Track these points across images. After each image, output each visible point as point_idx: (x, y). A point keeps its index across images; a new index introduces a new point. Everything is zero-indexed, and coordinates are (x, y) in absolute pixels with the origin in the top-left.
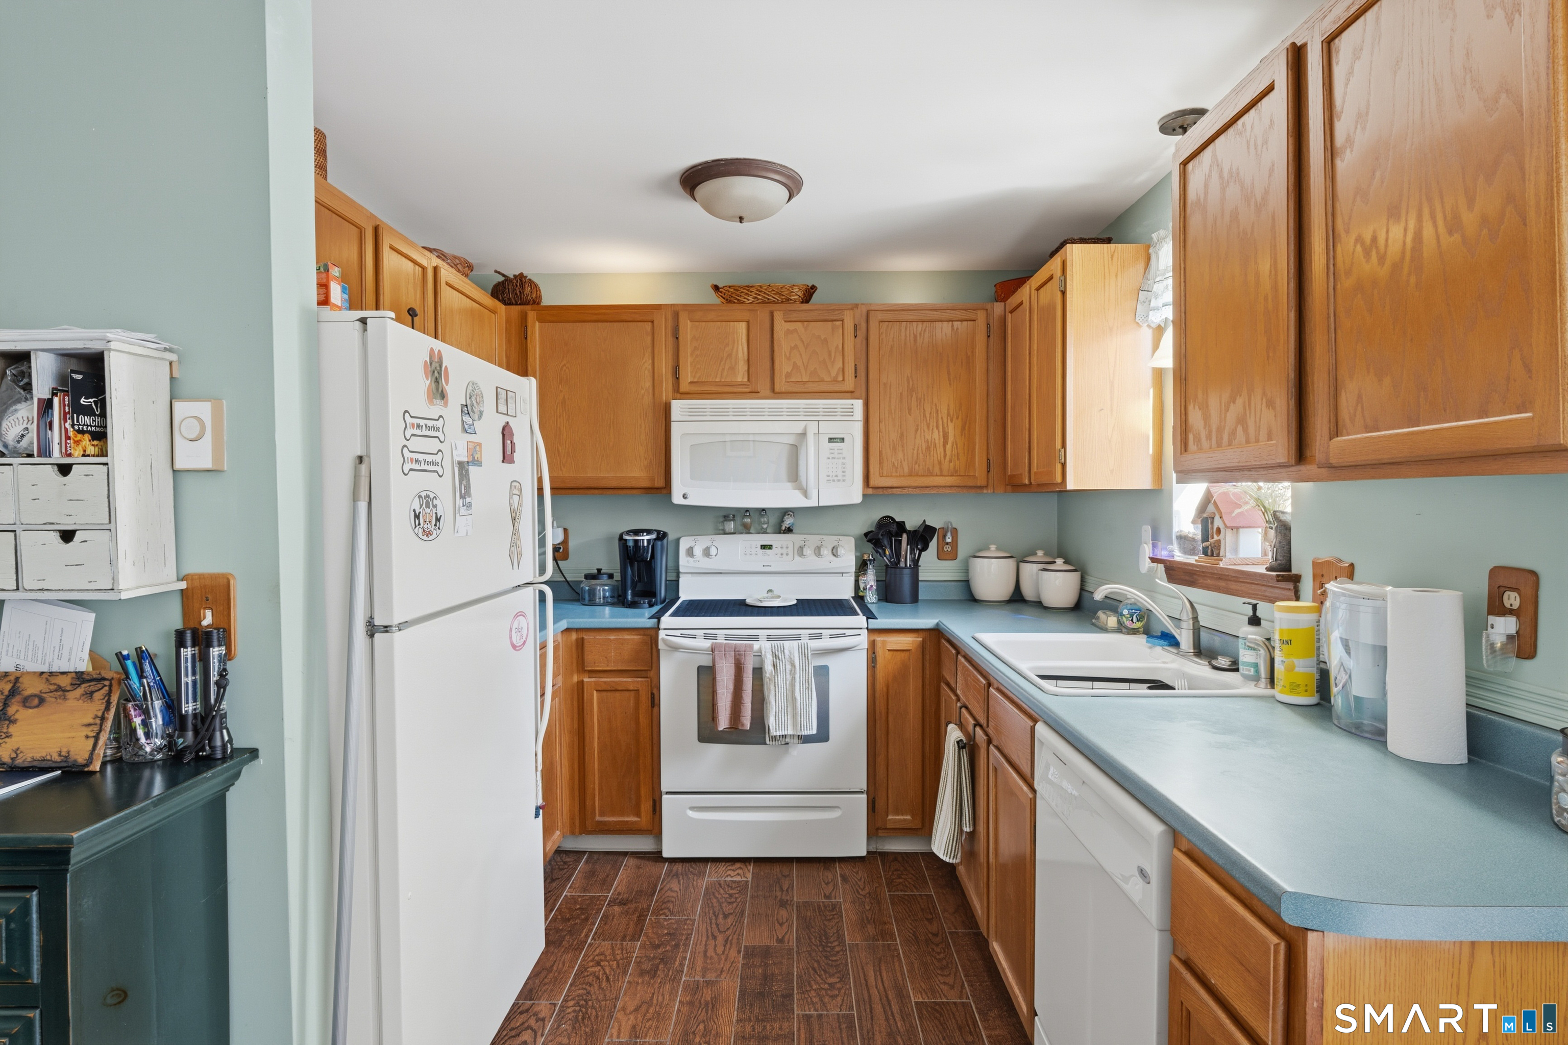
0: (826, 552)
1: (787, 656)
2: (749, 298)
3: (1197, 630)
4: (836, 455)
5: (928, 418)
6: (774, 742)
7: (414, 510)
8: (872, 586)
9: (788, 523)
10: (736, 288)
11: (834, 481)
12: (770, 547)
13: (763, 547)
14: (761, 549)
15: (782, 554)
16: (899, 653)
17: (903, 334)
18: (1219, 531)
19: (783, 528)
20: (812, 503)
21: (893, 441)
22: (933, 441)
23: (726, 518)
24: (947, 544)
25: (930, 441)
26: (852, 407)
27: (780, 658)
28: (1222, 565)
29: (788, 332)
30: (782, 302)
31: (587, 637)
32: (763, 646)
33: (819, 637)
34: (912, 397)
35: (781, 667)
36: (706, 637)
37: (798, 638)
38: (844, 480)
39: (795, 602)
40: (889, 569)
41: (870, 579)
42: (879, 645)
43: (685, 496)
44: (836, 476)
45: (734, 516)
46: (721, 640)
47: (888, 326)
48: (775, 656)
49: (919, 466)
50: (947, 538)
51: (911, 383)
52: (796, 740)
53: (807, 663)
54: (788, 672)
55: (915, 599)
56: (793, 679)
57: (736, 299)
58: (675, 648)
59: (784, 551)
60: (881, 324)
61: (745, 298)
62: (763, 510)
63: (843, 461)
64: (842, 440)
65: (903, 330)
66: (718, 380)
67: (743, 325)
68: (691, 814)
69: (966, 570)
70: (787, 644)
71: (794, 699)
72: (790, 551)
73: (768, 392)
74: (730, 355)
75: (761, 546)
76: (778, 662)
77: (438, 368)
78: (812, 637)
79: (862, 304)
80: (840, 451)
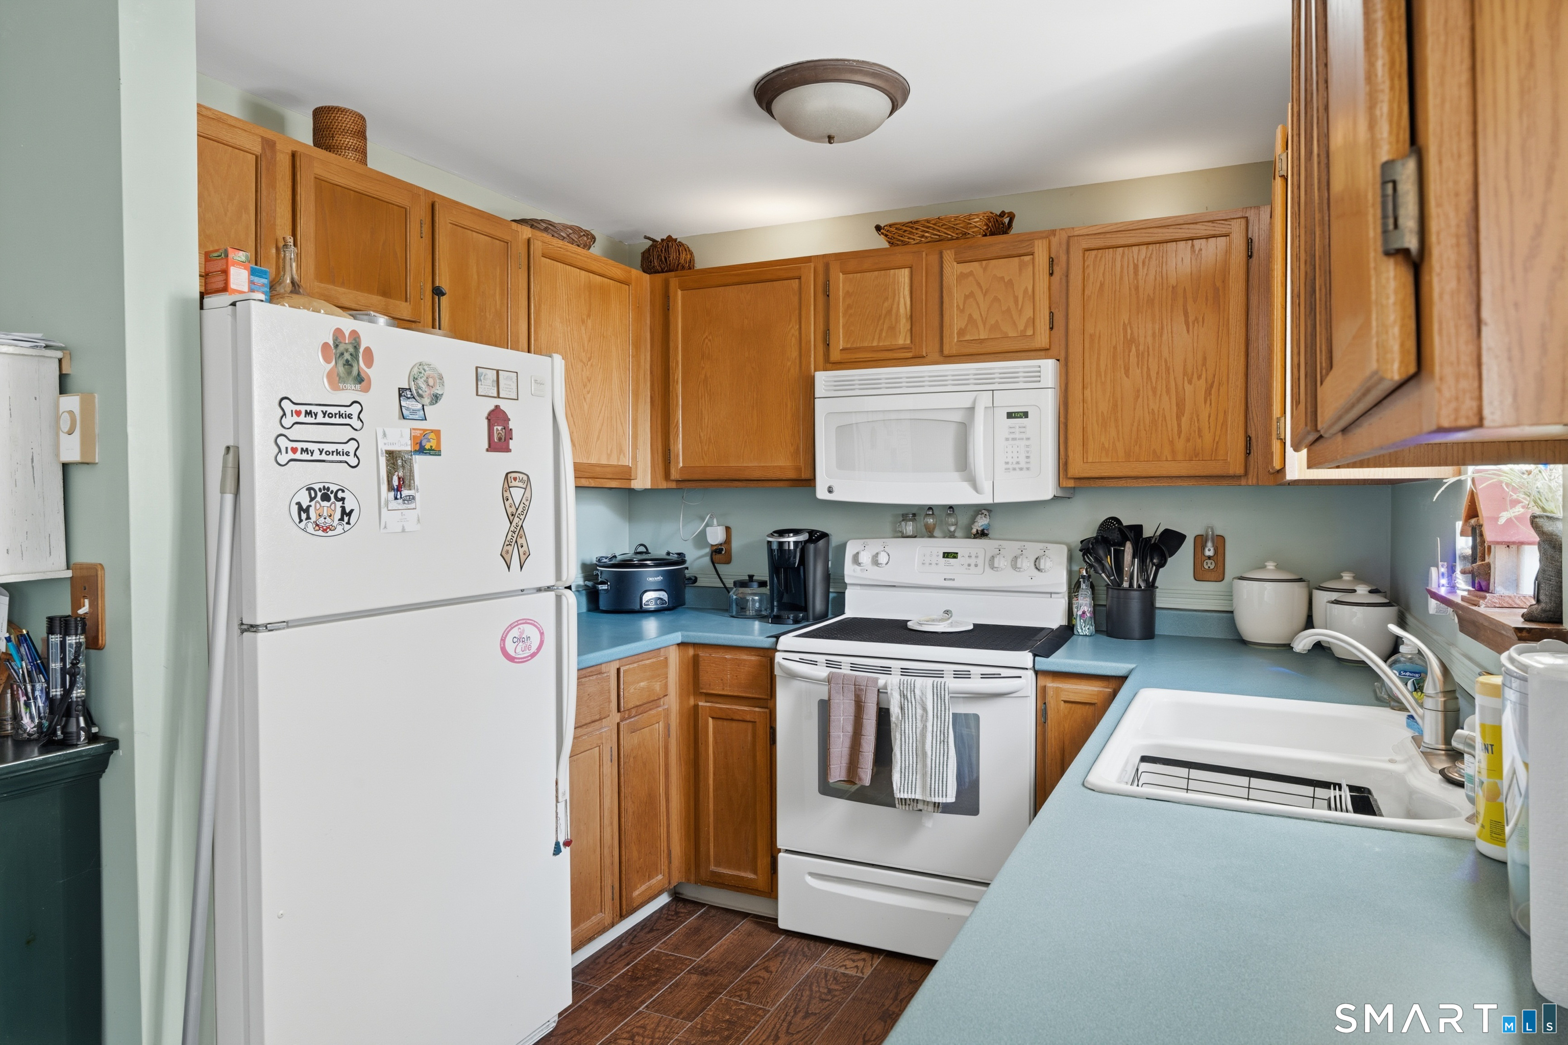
0: (1027, 564)
1: (918, 697)
2: (914, 237)
4: (1017, 436)
5: (1154, 382)
6: (907, 806)
7: (299, 504)
8: (1084, 613)
9: (980, 524)
10: (897, 226)
11: (1014, 469)
12: (954, 555)
13: (946, 555)
14: (944, 557)
15: (969, 565)
16: (1079, 706)
17: (1118, 264)
18: (1490, 549)
19: (974, 531)
21: (1102, 413)
22: (1161, 412)
23: (905, 518)
24: (1209, 558)
25: (1156, 412)
26: (1039, 369)
27: (909, 697)
29: (962, 277)
30: (957, 238)
31: (702, 653)
32: (889, 682)
33: (967, 675)
34: (1130, 351)
35: (910, 712)
36: (829, 664)
37: (939, 674)
38: (1028, 469)
39: (971, 627)
40: (1110, 590)
41: (1084, 604)
42: (1050, 693)
43: (830, 490)
44: (1018, 463)
45: (914, 515)
46: (846, 671)
47: (1096, 256)
48: (903, 696)
49: (1140, 447)
50: (1207, 550)
51: (1129, 331)
52: (931, 808)
53: (943, 708)
54: (919, 717)
55: (1148, 633)
56: (925, 728)
57: (899, 240)
58: (792, 676)
59: (973, 561)
60: (1087, 253)
61: (909, 238)
62: (951, 507)
63: (1028, 443)
64: (1025, 415)
65: (1119, 258)
66: (875, 344)
67: (906, 272)
68: (810, 880)
69: (1230, 595)
70: (919, 681)
71: (924, 754)
72: (980, 561)
73: (936, 356)
74: (889, 312)
75: (944, 553)
76: (906, 703)
77: (351, 350)
78: (958, 675)
79: (1062, 229)
80: (1023, 430)
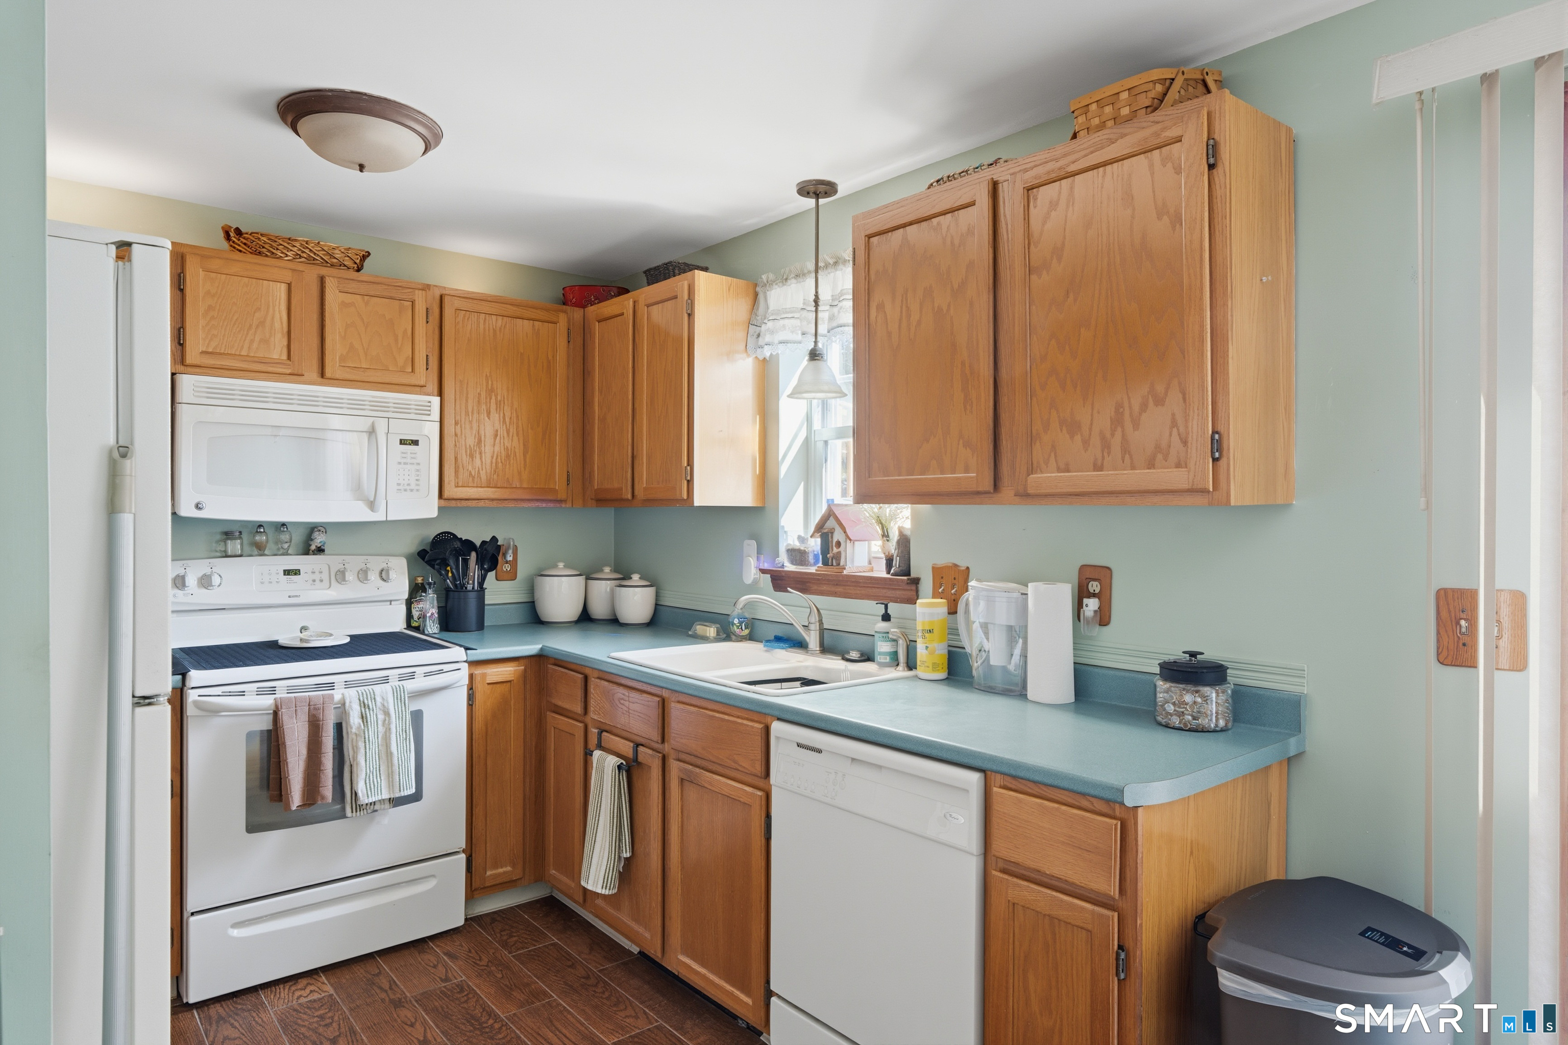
0: (373, 576)
1: (379, 704)
2: (288, 254)
3: (822, 631)
4: (409, 461)
5: (508, 423)
6: (358, 812)
8: (432, 614)
9: (319, 541)
10: (270, 237)
11: (405, 490)
12: (297, 572)
13: (287, 572)
14: (285, 575)
15: (314, 581)
16: (498, 686)
17: (482, 326)
18: (839, 544)
19: (313, 547)
20: (379, 516)
21: (470, 446)
22: (513, 448)
23: (228, 535)
24: (507, 562)
25: (509, 448)
26: (429, 404)
27: (371, 707)
28: (845, 572)
29: (344, 305)
30: (332, 265)
32: (347, 695)
33: (412, 676)
34: (491, 399)
35: (371, 717)
36: (260, 693)
37: (386, 680)
38: (418, 490)
39: (348, 640)
40: (451, 593)
41: (429, 605)
42: (478, 679)
43: (198, 507)
44: (409, 485)
45: (240, 532)
46: (281, 694)
47: (464, 316)
48: (364, 705)
49: (498, 475)
50: (508, 556)
51: (490, 383)
52: (387, 805)
53: (403, 708)
54: (380, 723)
55: (481, 626)
56: (388, 730)
57: (269, 251)
58: (214, 711)
59: (317, 577)
60: (458, 311)
61: (282, 253)
62: (283, 525)
63: (417, 467)
64: (415, 443)
65: (482, 321)
66: (244, 353)
67: (283, 287)
68: (235, 933)
69: (531, 589)
70: (377, 689)
71: (389, 754)
72: (325, 576)
73: (314, 375)
74: (262, 323)
75: (285, 571)
76: (368, 712)
78: (402, 678)
79: (434, 286)
80: (413, 456)
